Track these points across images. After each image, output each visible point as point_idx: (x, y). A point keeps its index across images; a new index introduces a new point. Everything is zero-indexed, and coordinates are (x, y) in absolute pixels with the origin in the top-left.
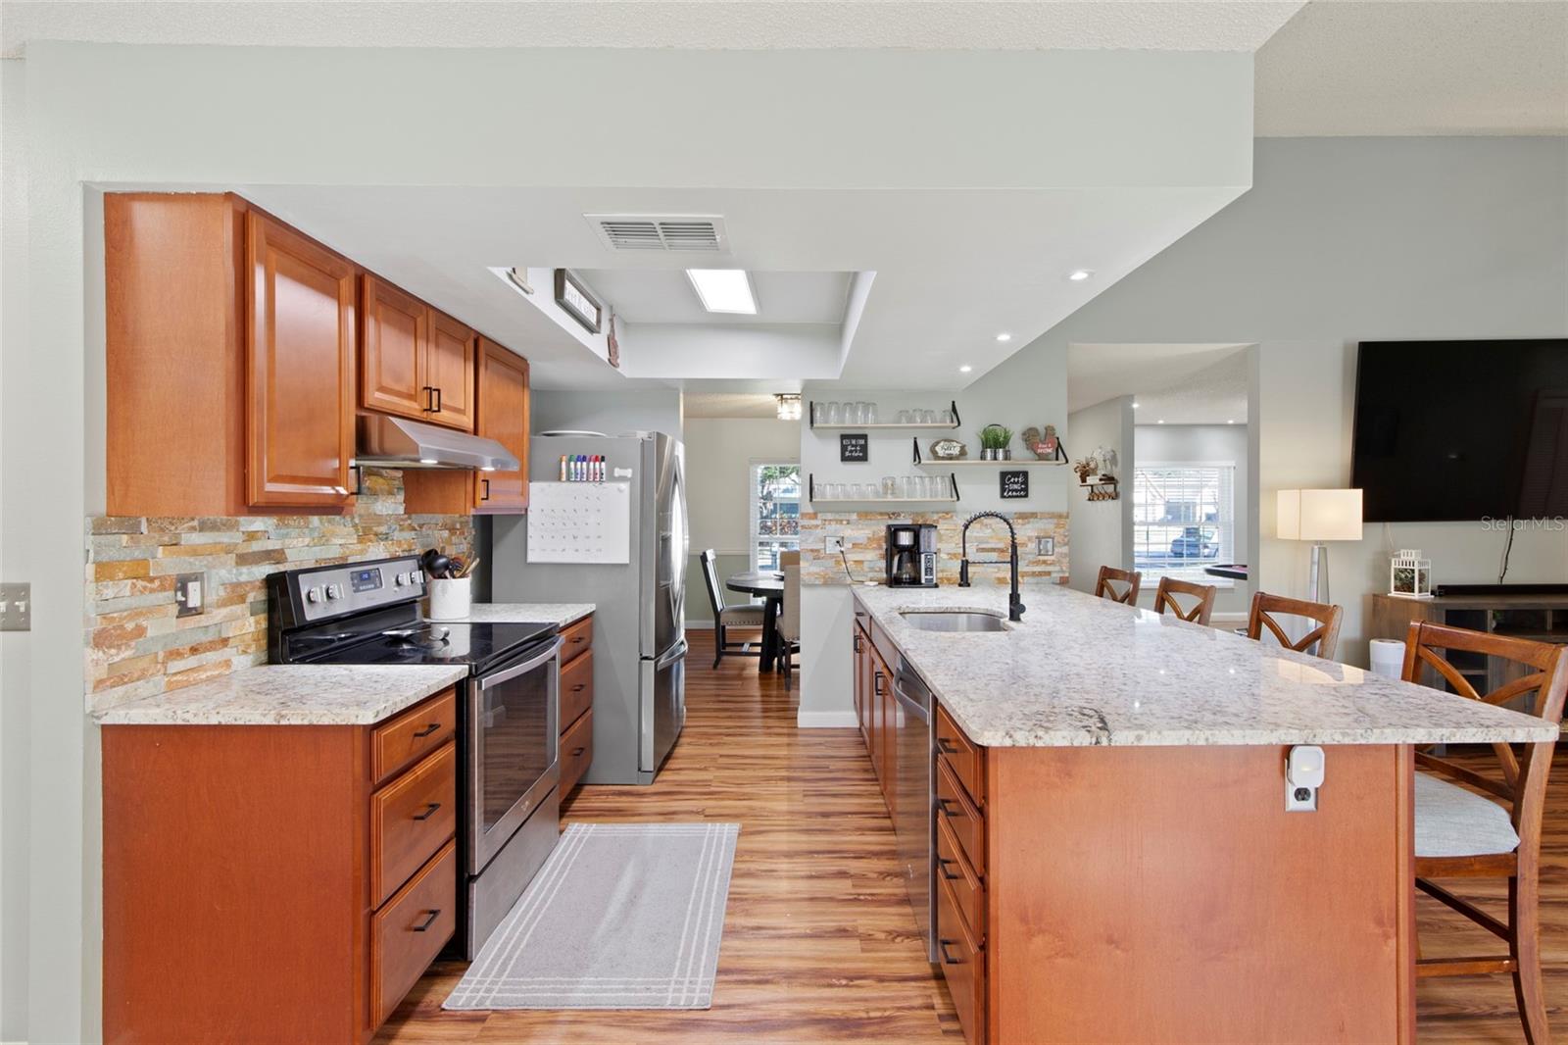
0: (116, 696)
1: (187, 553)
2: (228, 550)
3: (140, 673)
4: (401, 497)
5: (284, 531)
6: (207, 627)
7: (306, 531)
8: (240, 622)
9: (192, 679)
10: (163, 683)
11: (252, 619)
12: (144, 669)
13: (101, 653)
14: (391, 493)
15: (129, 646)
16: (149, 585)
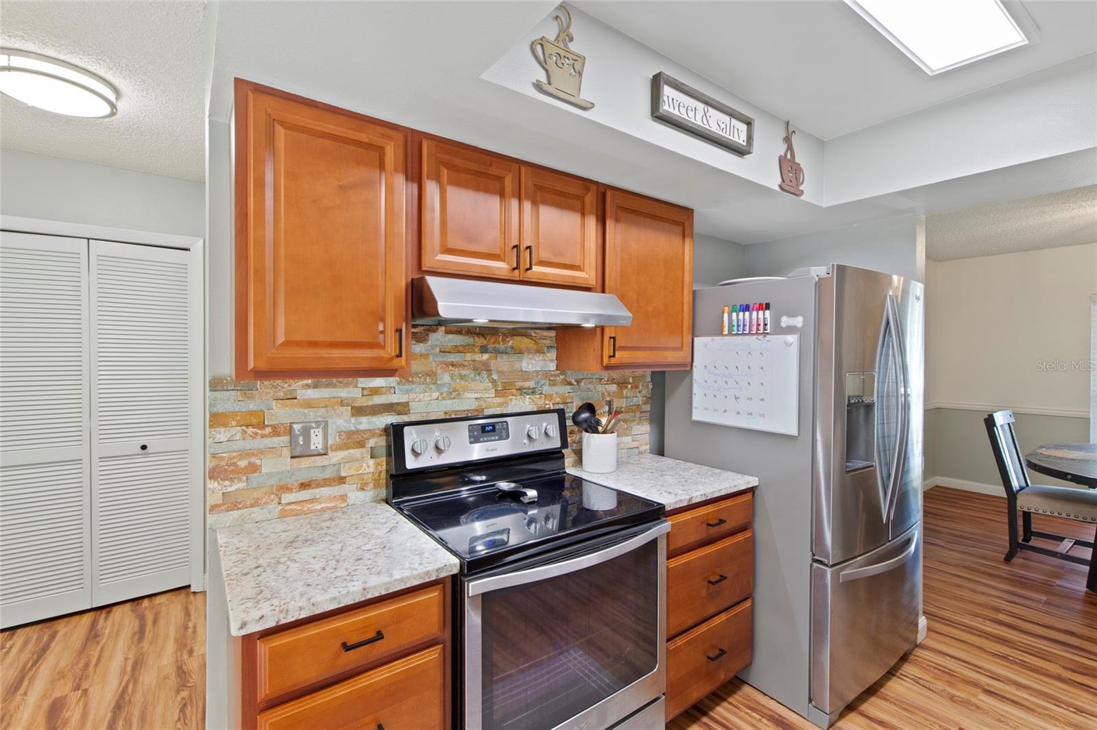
0: (231, 518)
1: (301, 406)
2: (342, 403)
3: (252, 501)
4: (553, 355)
5: (407, 387)
6: (324, 467)
7: (433, 387)
8: (356, 464)
9: (305, 509)
10: (277, 511)
11: (371, 462)
12: (258, 499)
13: (216, 483)
14: (540, 351)
15: (241, 479)
16: (260, 432)
